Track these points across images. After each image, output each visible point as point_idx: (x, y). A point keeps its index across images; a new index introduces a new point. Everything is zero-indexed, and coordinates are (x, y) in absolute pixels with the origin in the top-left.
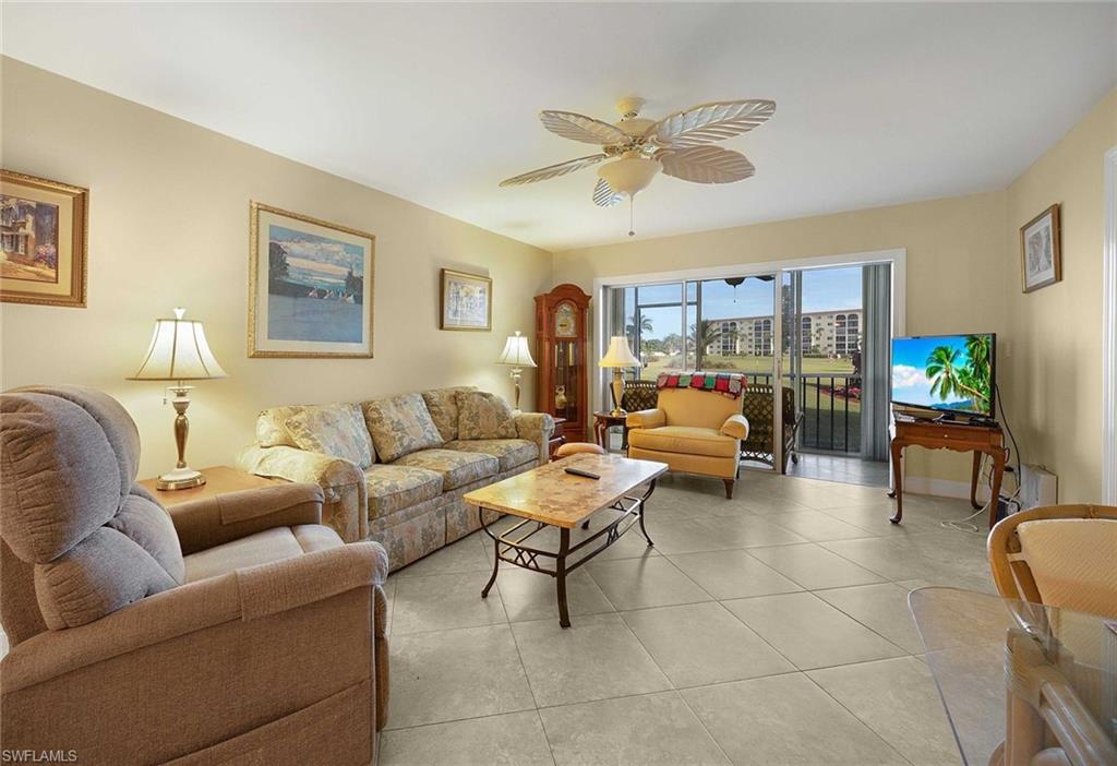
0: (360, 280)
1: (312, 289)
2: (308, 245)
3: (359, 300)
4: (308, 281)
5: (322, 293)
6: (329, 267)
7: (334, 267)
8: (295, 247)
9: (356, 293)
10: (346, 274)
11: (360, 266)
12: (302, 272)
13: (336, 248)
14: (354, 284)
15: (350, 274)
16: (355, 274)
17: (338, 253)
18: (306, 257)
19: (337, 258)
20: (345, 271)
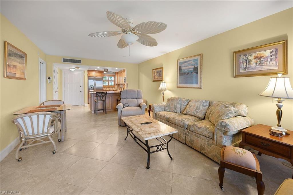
0: (197, 68)
1: (186, 73)
2: (185, 64)
3: (197, 73)
4: (186, 71)
5: (188, 73)
6: (190, 67)
7: (191, 66)
8: (183, 65)
9: (196, 71)
10: (194, 67)
11: (197, 64)
12: (185, 70)
13: (191, 62)
14: (196, 69)
15: (195, 67)
16: (196, 67)
17: (191, 63)
18: (185, 66)
19: (191, 64)
20: (193, 67)
